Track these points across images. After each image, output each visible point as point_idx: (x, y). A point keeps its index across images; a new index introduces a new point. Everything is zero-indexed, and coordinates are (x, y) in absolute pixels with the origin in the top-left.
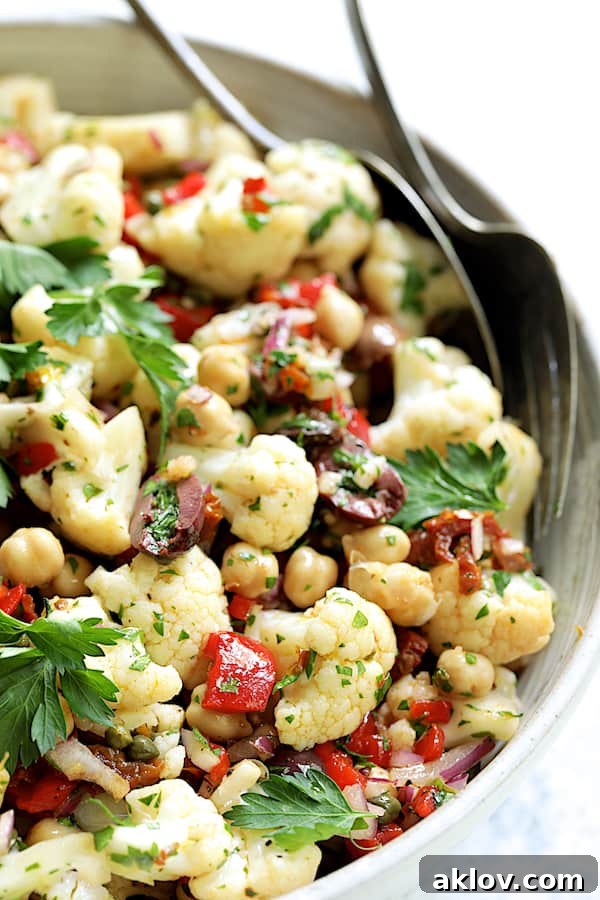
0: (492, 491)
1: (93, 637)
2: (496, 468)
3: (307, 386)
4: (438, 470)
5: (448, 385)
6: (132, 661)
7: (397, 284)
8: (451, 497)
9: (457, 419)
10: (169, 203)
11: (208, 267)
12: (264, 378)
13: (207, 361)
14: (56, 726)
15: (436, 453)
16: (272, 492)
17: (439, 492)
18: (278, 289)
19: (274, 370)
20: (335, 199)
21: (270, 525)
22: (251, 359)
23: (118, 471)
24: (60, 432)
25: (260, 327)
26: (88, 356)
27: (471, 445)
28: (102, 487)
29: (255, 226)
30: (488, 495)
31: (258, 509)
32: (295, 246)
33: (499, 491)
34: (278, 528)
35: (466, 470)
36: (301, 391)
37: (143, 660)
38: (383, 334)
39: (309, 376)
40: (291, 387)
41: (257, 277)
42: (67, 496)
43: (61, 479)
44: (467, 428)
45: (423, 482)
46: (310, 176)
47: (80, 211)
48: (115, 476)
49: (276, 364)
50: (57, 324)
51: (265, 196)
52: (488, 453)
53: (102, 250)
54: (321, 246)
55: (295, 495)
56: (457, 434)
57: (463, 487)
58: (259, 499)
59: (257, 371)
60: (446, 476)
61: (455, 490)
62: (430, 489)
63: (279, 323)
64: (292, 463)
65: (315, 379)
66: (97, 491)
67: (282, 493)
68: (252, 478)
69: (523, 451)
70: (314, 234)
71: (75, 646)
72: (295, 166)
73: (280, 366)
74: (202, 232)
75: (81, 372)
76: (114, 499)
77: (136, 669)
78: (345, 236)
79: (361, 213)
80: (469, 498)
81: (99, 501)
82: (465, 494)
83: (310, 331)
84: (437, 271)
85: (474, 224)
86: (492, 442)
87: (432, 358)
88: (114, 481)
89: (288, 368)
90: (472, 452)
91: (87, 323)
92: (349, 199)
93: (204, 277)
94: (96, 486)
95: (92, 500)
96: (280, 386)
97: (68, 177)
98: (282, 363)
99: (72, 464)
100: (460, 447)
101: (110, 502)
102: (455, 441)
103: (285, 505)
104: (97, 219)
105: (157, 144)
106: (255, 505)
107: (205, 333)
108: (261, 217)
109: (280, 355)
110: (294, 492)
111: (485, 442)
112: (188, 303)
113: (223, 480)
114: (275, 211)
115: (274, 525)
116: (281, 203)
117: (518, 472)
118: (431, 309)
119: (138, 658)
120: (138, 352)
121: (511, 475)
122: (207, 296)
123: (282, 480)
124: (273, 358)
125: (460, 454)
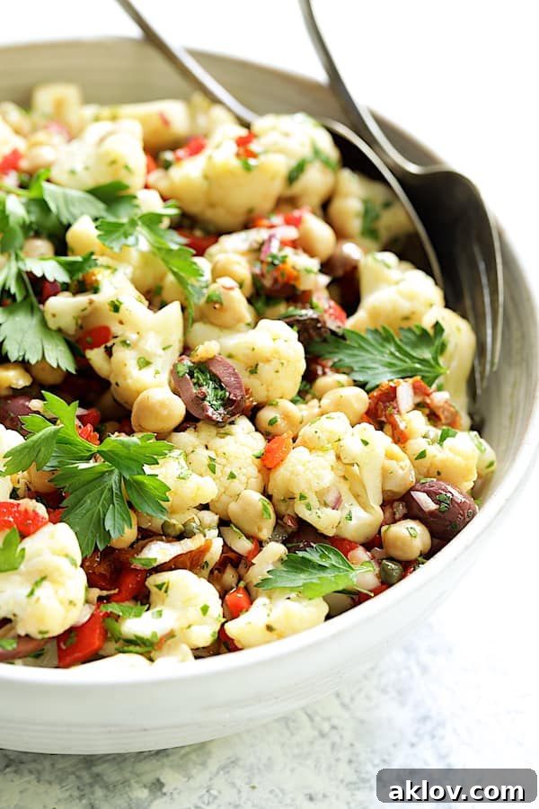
0: (435, 359)
1: (149, 450)
2: (437, 343)
3: (297, 278)
4: (393, 344)
5: (397, 283)
6: (179, 472)
7: (357, 215)
8: (404, 366)
9: (405, 307)
10: (178, 159)
11: (212, 205)
12: (263, 275)
13: (219, 265)
14: (124, 519)
15: (392, 331)
16: (268, 361)
17: (394, 361)
18: (268, 218)
19: (271, 268)
20: (306, 152)
21: (264, 386)
22: (251, 264)
23: (164, 349)
24: (116, 314)
25: (257, 242)
26: (129, 263)
27: (417, 327)
28: (151, 361)
29: (248, 168)
30: (432, 362)
31: (256, 373)
32: (277, 187)
33: (441, 360)
34: (270, 388)
35: (415, 346)
36: (292, 282)
37: (185, 471)
38: (351, 250)
39: (298, 271)
40: (285, 279)
41: (250, 211)
42: (125, 365)
43: (119, 353)
44: (413, 313)
45: (382, 353)
46: (287, 135)
47: (113, 162)
48: (163, 352)
49: (273, 264)
50: (104, 237)
51: (254, 146)
52: (431, 332)
53: (131, 192)
54: (298, 187)
55: (285, 364)
56: (406, 318)
57: (414, 357)
58: (257, 365)
59: (257, 270)
60: (399, 349)
61: (407, 360)
62: (387, 359)
63: (271, 238)
64: (286, 341)
65: (303, 274)
66: (148, 363)
67: (275, 362)
68: (253, 349)
69: (459, 330)
70: (292, 178)
71: (135, 458)
72: (274, 129)
73: (275, 265)
74: (206, 177)
75: (125, 274)
76: (160, 370)
77: (183, 478)
78: (316, 180)
79: (326, 163)
80: (418, 366)
81: (149, 371)
82: (414, 363)
83: (294, 244)
84: (387, 205)
85: (413, 168)
86: (434, 322)
87: (388, 267)
88: (160, 356)
89: (281, 265)
90: (418, 332)
91: (126, 236)
92: (317, 152)
93: (210, 214)
94: (147, 359)
95: (144, 370)
96: (276, 281)
97: (102, 140)
98: (276, 262)
99: (128, 342)
100: (410, 330)
101: (157, 372)
102: (405, 325)
103: (277, 372)
104: (126, 167)
105: (166, 122)
106: (254, 370)
107: (213, 250)
108: (252, 162)
109: (274, 257)
110: (285, 362)
111: (427, 323)
112: (198, 233)
113: (234, 353)
114: (262, 158)
115: (268, 386)
116: (266, 152)
117: (456, 346)
118: (384, 235)
119: (183, 471)
120: (167, 258)
121: (450, 348)
122: (211, 228)
123: (277, 352)
124: (270, 259)
125: (409, 335)
